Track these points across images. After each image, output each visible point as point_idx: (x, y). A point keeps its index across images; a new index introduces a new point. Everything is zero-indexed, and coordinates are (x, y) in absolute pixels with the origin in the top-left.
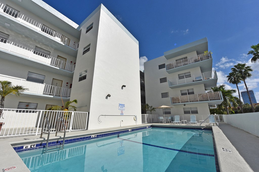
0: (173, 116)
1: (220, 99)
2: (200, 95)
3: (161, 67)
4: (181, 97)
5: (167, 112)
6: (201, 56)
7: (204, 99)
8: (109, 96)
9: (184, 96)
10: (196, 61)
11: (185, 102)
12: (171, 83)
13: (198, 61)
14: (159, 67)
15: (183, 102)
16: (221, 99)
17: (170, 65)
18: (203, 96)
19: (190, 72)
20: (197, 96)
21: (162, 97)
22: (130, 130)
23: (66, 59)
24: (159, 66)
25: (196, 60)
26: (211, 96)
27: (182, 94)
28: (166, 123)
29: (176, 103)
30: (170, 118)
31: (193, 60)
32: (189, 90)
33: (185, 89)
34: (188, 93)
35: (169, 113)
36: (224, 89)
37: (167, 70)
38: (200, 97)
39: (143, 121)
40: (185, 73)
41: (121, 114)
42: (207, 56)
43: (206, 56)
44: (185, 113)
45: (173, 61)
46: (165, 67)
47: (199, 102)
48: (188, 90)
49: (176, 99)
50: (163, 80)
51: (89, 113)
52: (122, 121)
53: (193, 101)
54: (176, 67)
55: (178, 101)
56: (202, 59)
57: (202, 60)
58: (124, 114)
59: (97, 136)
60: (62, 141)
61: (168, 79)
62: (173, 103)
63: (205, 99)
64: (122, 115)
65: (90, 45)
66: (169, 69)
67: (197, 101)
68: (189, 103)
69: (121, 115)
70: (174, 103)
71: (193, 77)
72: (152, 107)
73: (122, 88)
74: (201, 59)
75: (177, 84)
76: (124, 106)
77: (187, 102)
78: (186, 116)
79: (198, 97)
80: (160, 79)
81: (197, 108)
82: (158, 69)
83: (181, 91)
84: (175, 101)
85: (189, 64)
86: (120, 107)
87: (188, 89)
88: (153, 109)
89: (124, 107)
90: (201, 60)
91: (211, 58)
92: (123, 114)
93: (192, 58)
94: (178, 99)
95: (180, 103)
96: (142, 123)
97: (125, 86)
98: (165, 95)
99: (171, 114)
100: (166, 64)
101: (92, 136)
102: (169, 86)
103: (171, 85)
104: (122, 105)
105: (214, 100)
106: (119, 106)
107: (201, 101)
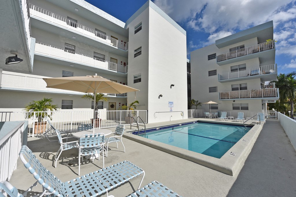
0: (220, 112)
1: (275, 96)
2: (253, 91)
3: (211, 57)
4: (231, 93)
5: (214, 107)
6: (261, 45)
7: (256, 96)
8: (161, 96)
9: (235, 92)
10: (254, 52)
11: (235, 98)
12: (221, 76)
13: (257, 52)
14: (209, 58)
15: (232, 98)
16: (277, 97)
17: (222, 56)
18: (256, 92)
19: (245, 64)
20: (249, 92)
21: (210, 92)
22: (180, 125)
23: (117, 60)
24: (209, 56)
25: (255, 50)
26: (265, 92)
27: (233, 89)
28: (212, 118)
29: (225, 99)
30: (216, 114)
31: (251, 51)
32: (242, 85)
33: (237, 84)
34: (240, 88)
35: (217, 108)
36: (293, 78)
37: (218, 62)
38: (253, 93)
39: (189, 116)
40: (239, 65)
41: (170, 110)
42: (269, 46)
43: (267, 45)
44: (233, 109)
45: (225, 51)
46: (215, 58)
47: (251, 98)
48: (240, 85)
49: (225, 94)
50: (212, 73)
51: (148, 111)
52: (172, 117)
53: (244, 98)
54: (229, 59)
55: (227, 96)
56: (262, 49)
57: (263, 51)
59: (160, 128)
60: (144, 131)
61: (218, 72)
62: (221, 99)
63: (258, 96)
65: (141, 47)
66: (220, 61)
67: (248, 98)
68: (240, 99)
70: (223, 99)
71: (248, 71)
72: (197, 101)
73: (171, 87)
74: (260, 49)
75: (228, 79)
76: (173, 104)
77: (237, 98)
78: (234, 112)
79: (251, 93)
80: (209, 72)
81: (248, 104)
82: (208, 59)
83: (232, 85)
84: (223, 96)
85: (246, 56)
86: (169, 105)
87: (240, 83)
88: (199, 104)
90: (260, 51)
91: (274, 48)
92: (172, 110)
93: (250, 48)
94: (227, 94)
95: (230, 99)
96: (188, 118)
97: (173, 85)
98: (213, 90)
99: (218, 109)
100: (217, 55)
101: (157, 128)
102: (219, 81)
103: (220, 80)
104: (171, 103)
105: (268, 97)
107: (253, 97)
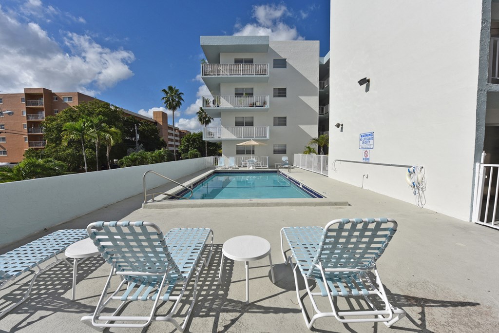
41: (363, 159)
52: (367, 178)
58: (370, 159)
64: (366, 161)
69: (364, 161)
76: (372, 139)
89: (371, 141)
92: (368, 159)
104: (366, 137)
106: (361, 140)
